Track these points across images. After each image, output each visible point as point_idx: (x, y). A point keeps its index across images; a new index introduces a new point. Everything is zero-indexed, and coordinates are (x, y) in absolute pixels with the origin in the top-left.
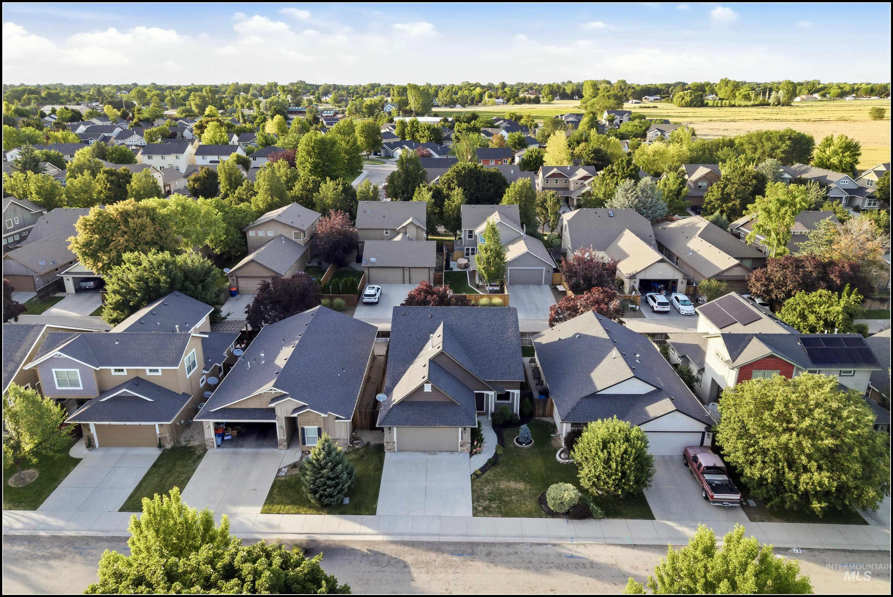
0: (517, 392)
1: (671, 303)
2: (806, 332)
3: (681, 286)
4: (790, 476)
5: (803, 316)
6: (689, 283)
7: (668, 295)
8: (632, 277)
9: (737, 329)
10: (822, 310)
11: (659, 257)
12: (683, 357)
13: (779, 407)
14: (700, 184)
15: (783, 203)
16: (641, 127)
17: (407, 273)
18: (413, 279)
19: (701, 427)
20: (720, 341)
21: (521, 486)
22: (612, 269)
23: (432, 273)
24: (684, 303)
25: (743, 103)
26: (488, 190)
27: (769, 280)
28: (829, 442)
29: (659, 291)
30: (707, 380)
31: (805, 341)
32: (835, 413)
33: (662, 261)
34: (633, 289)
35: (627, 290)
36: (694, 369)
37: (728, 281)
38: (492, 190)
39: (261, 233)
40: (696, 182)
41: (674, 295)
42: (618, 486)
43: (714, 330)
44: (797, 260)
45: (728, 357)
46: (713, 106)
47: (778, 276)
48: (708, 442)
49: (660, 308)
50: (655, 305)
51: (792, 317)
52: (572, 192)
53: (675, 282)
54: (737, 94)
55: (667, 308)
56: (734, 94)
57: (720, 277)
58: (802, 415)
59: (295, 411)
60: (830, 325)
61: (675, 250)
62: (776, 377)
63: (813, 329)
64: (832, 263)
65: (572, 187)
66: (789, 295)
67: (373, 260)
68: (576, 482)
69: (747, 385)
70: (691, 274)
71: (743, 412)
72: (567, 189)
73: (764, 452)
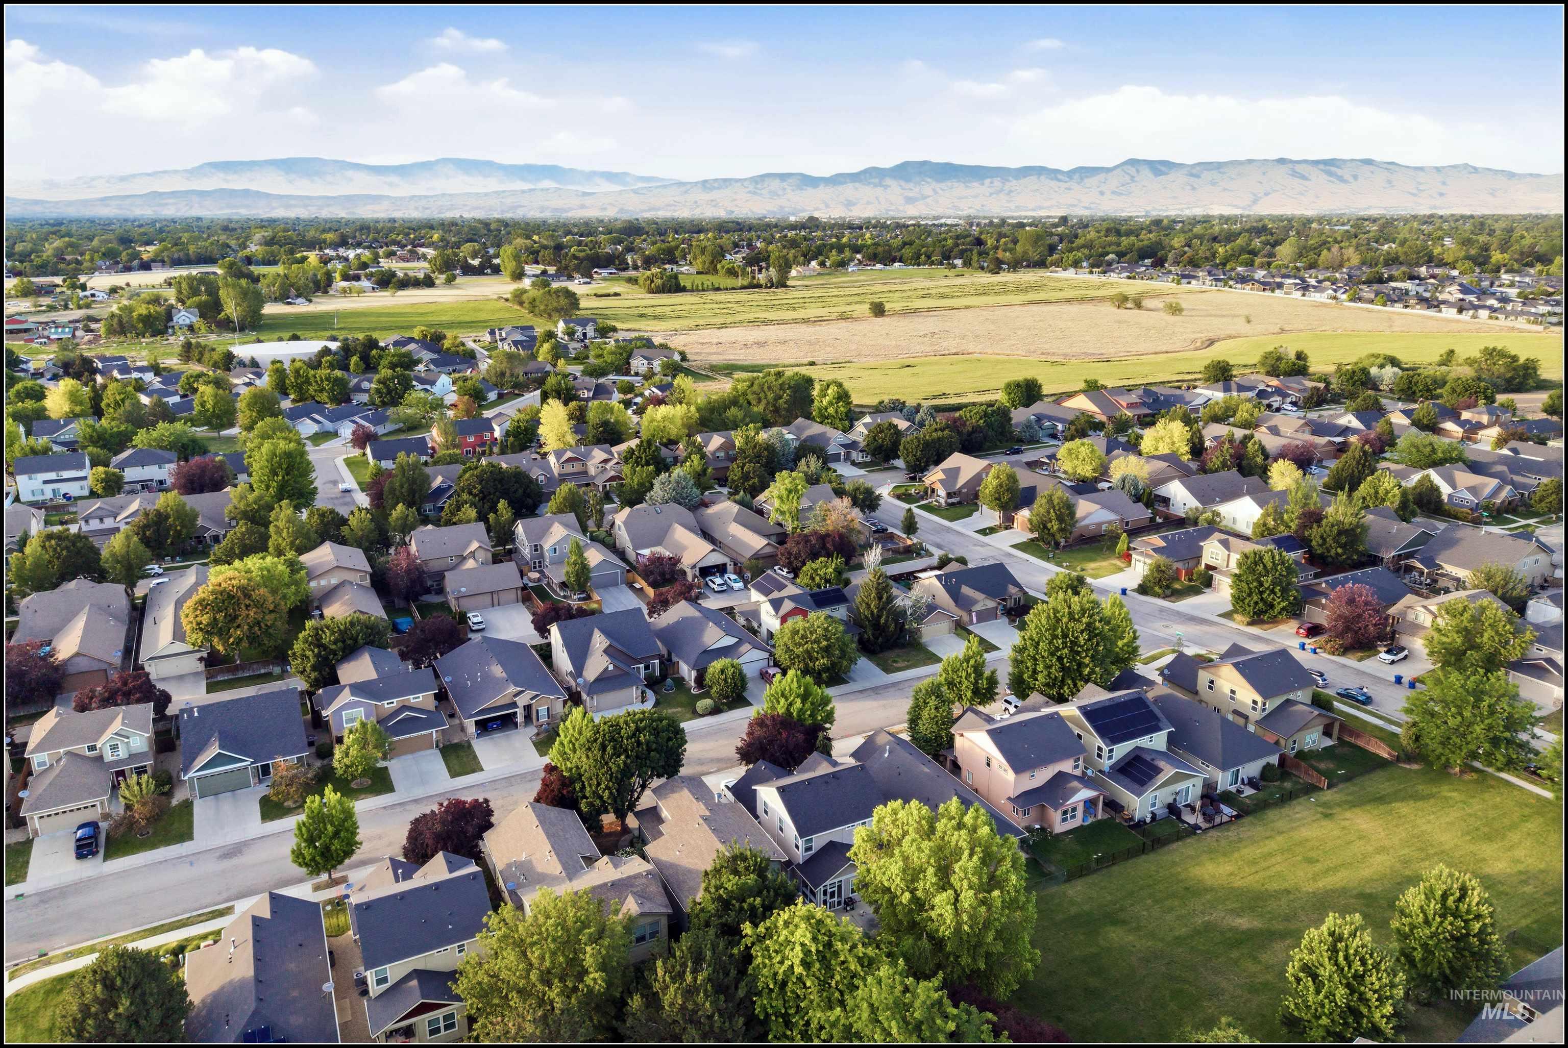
0: (657, 661)
1: (725, 583)
2: (816, 590)
3: (730, 568)
4: (811, 664)
5: (812, 578)
6: (735, 564)
7: (722, 576)
8: (694, 567)
9: (776, 595)
10: (821, 572)
11: (711, 547)
12: (747, 620)
13: (801, 632)
14: (718, 454)
15: (790, 492)
16: (621, 354)
17: (495, 596)
18: (501, 601)
19: (766, 655)
20: (768, 604)
21: (679, 709)
22: (675, 561)
23: (519, 592)
24: (735, 581)
25: (730, 282)
26: (515, 492)
27: (790, 554)
28: (825, 643)
29: (714, 574)
30: (764, 631)
31: (812, 595)
32: (826, 630)
33: (713, 550)
34: (695, 576)
35: (690, 578)
36: (755, 625)
37: (763, 558)
38: (520, 491)
39: (323, 582)
40: (714, 453)
41: (726, 576)
42: (732, 692)
43: (762, 598)
44: (806, 536)
45: (773, 613)
46: (692, 291)
47: (795, 550)
48: (771, 663)
49: (720, 589)
50: (715, 587)
51: (806, 580)
52: (594, 478)
53: (725, 565)
54: (719, 267)
55: (725, 588)
56: (716, 266)
57: (757, 556)
58: (811, 633)
59: (532, 699)
60: (827, 581)
61: (717, 536)
62: (799, 618)
63: (819, 586)
64: (827, 535)
65: (592, 471)
66: (804, 564)
67: (463, 590)
68: (711, 698)
69: (785, 626)
70: (734, 555)
71: (786, 639)
72: (585, 473)
73: (798, 656)
